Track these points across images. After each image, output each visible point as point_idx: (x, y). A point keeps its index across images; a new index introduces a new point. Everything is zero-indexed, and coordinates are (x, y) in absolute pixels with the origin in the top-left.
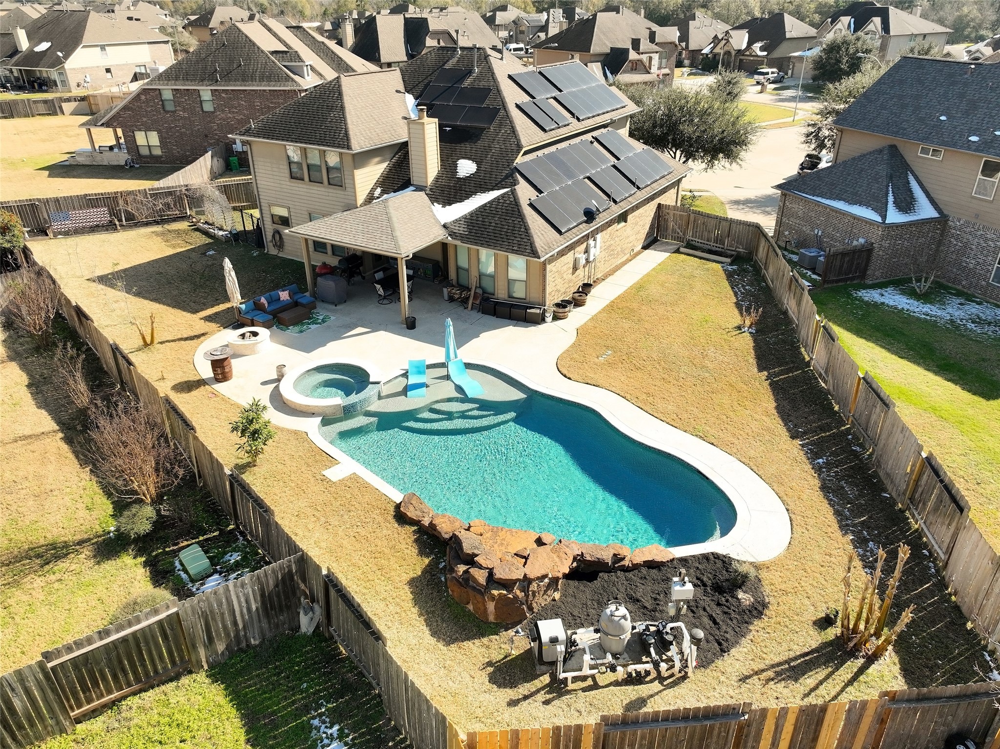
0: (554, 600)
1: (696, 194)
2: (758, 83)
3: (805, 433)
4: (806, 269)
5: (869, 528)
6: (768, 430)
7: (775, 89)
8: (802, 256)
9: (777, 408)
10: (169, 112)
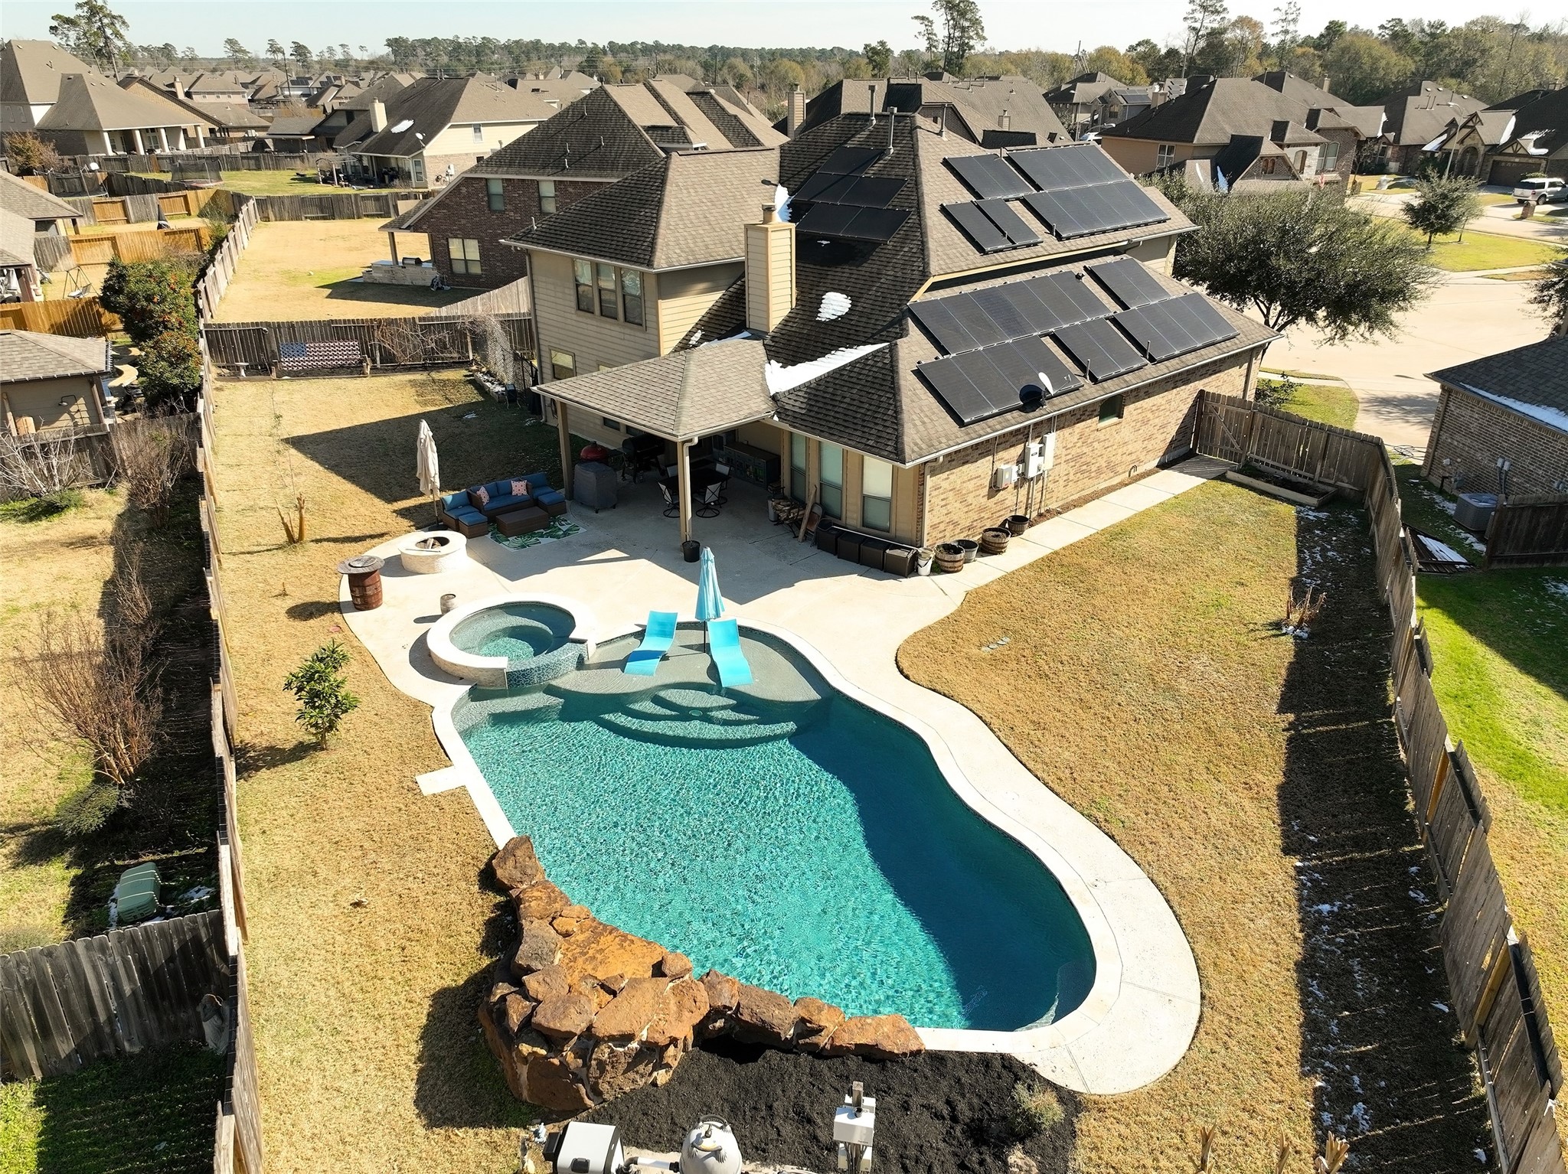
0: (654, 1084)
1: (1292, 380)
2: (1521, 202)
3: (1316, 846)
4: (1470, 532)
5: (1369, 1071)
6: (1244, 829)
7: (1552, 213)
8: (1463, 506)
9: (1282, 789)
10: (495, 211)
